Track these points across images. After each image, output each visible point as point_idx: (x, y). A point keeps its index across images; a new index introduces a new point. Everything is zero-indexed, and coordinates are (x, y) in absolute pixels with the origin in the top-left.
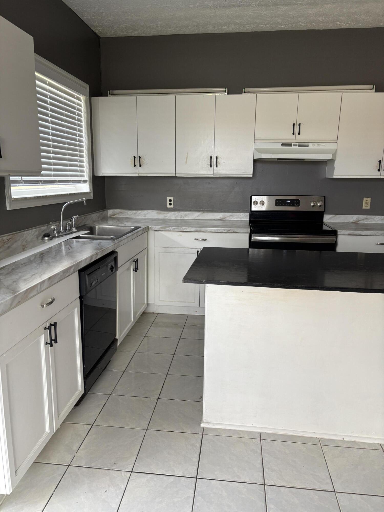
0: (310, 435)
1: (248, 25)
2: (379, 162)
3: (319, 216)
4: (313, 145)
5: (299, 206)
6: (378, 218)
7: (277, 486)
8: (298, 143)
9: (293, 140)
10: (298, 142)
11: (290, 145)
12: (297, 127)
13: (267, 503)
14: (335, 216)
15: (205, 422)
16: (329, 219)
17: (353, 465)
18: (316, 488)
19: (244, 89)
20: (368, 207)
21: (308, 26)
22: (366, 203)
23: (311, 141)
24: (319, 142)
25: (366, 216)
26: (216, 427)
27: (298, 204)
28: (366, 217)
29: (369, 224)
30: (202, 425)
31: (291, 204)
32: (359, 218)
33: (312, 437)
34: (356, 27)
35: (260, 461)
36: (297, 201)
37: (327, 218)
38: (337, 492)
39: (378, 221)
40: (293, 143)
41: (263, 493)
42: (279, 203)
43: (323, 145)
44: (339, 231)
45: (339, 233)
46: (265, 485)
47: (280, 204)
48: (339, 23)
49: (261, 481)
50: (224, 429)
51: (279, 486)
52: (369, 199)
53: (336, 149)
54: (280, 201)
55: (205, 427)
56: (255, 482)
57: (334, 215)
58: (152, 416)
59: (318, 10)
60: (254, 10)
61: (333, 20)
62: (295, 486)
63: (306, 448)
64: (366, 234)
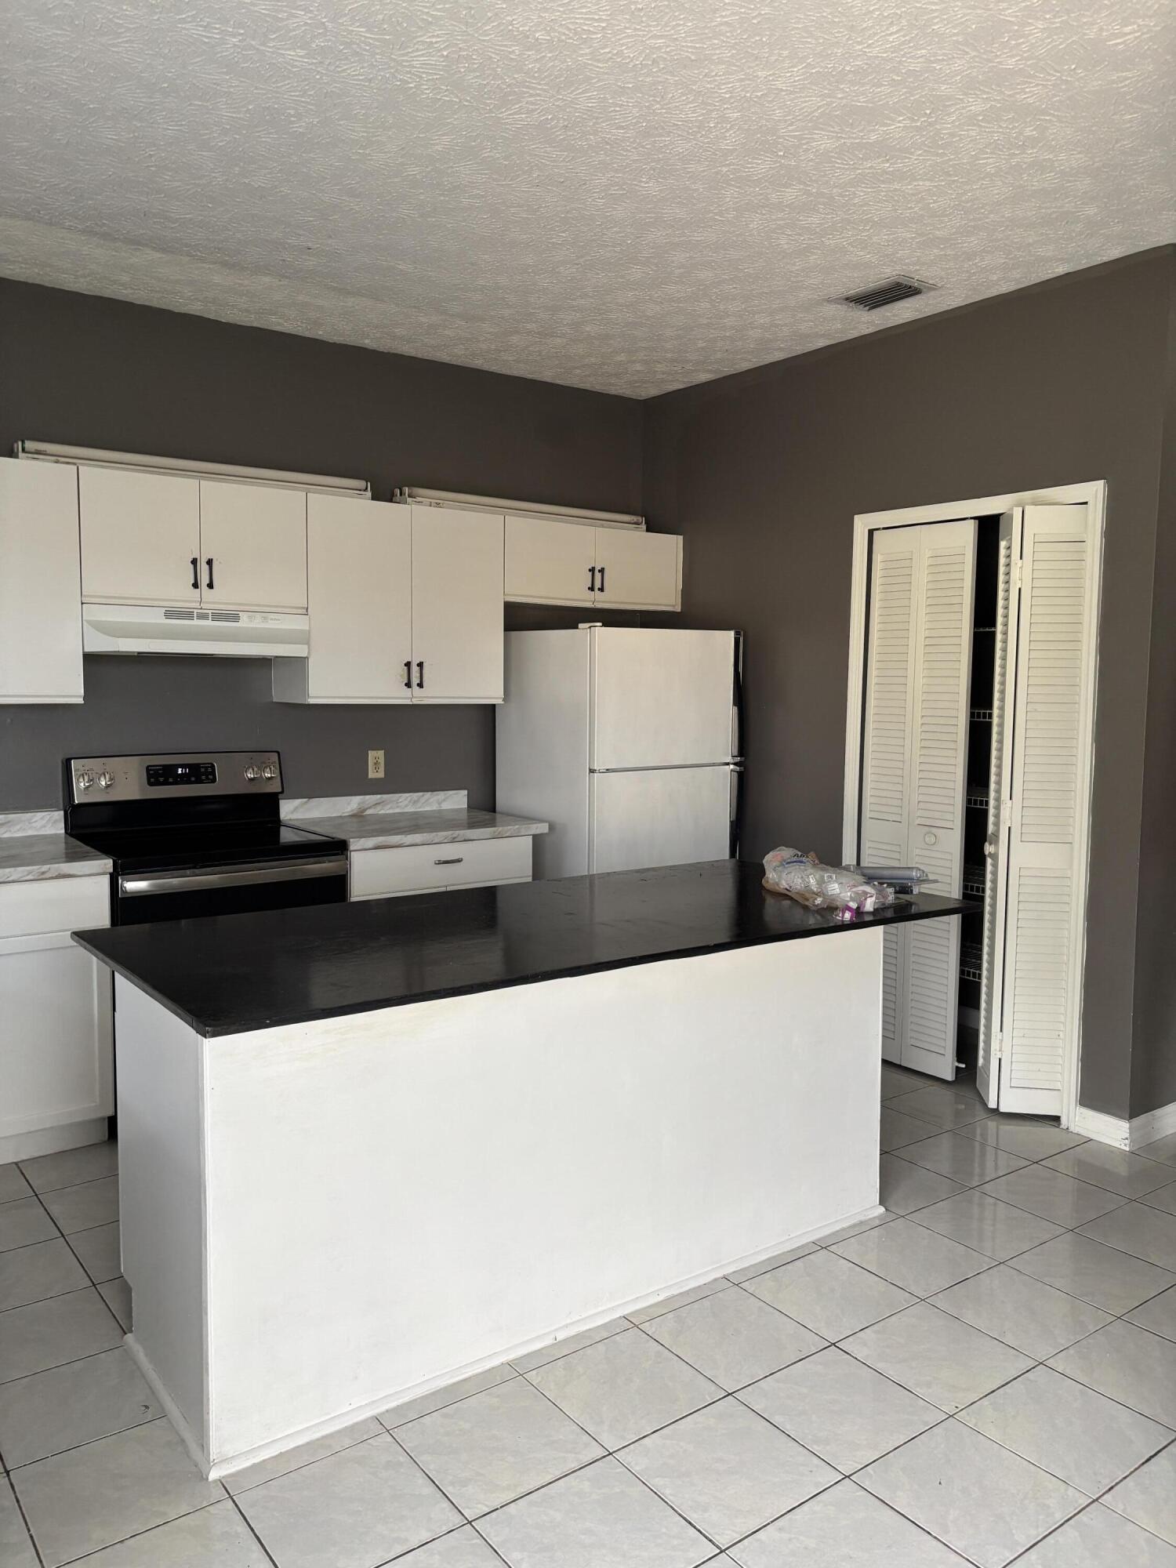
0: (488, 1365)
1: (23, 265)
2: (405, 665)
3: (269, 803)
4: (250, 617)
5: (214, 781)
6: (405, 800)
7: (497, 1509)
8: (210, 612)
9: (195, 602)
10: (209, 607)
11: (188, 615)
12: (204, 568)
13: (503, 1556)
14: (306, 802)
15: (219, 1462)
16: (292, 813)
17: (604, 1383)
18: (573, 1466)
19: (23, 442)
20: (381, 775)
21: (195, 308)
22: (376, 763)
23: (242, 608)
24: (264, 612)
25: (379, 796)
26: (253, 1462)
27: (211, 777)
28: (380, 799)
29: (387, 814)
30: (214, 1475)
31: (193, 779)
32: (363, 803)
33: (493, 1368)
34: (307, 334)
35: (421, 1480)
36: (206, 768)
37: (290, 810)
38: (614, 1452)
39: (406, 806)
40: (195, 611)
41: (480, 1541)
42: (158, 775)
43: (275, 619)
44: (351, 840)
45: (352, 848)
46: (470, 1523)
47: (161, 779)
48: (273, 319)
49: (458, 1520)
50: (278, 1455)
51: (501, 1507)
52: (381, 754)
53: (309, 631)
54: (160, 770)
55: (223, 1477)
56: (445, 1529)
57: (305, 800)
58: (29, 1530)
59: (237, 281)
60: (62, 238)
61: (263, 310)
62: (532, 1487)
63: (498, 1396)
64: (413, 843)
